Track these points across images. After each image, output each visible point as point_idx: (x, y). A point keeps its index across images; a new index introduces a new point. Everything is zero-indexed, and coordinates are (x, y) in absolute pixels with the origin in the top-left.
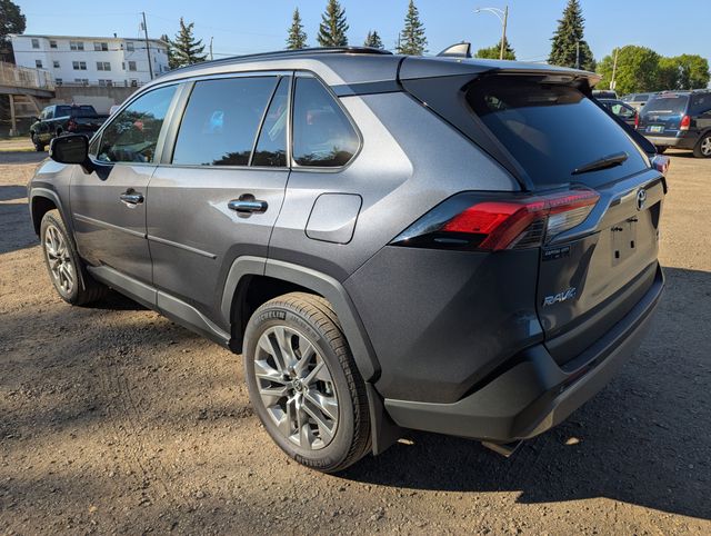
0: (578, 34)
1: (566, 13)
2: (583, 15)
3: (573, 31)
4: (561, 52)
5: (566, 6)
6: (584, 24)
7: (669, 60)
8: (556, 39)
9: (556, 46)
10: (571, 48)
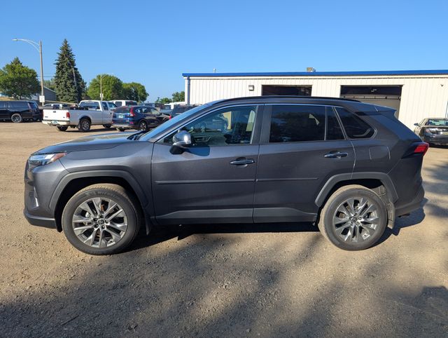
0: (72, 63)
1: (62, 49)
2: (73, 52)
3: (68, 61)
4: (63, 73)
5: (61, 46)
6: (75, 58)
7: (127, 84)
8: (58, 64)
9: (58, 68)
10: (70, 71)
